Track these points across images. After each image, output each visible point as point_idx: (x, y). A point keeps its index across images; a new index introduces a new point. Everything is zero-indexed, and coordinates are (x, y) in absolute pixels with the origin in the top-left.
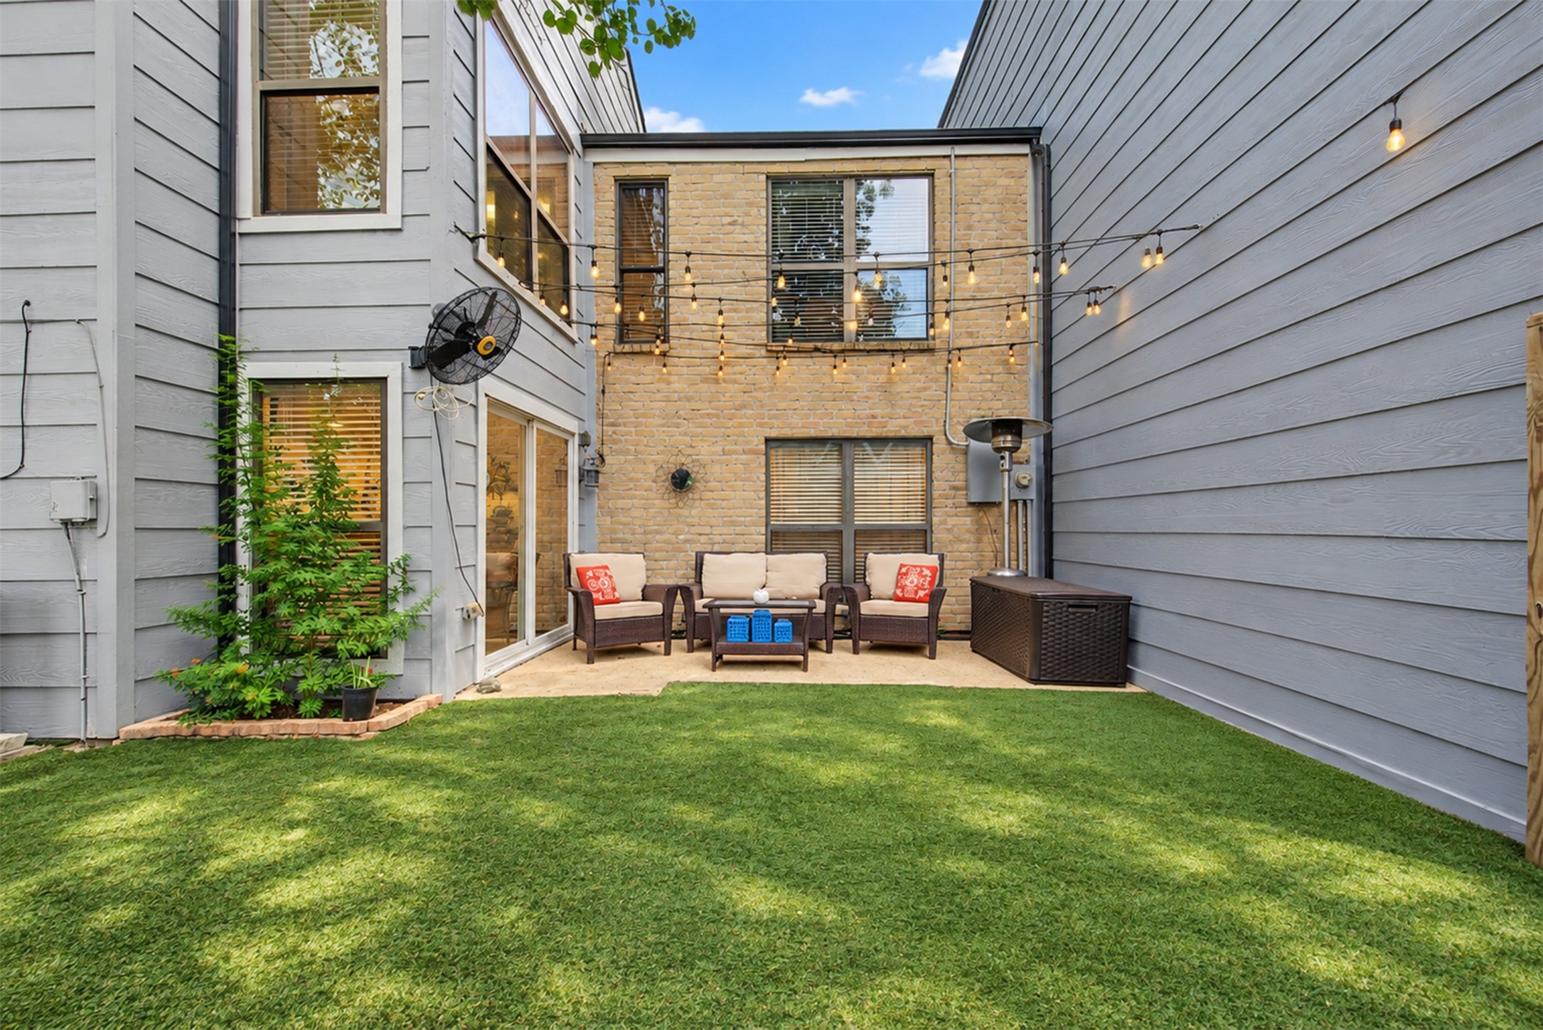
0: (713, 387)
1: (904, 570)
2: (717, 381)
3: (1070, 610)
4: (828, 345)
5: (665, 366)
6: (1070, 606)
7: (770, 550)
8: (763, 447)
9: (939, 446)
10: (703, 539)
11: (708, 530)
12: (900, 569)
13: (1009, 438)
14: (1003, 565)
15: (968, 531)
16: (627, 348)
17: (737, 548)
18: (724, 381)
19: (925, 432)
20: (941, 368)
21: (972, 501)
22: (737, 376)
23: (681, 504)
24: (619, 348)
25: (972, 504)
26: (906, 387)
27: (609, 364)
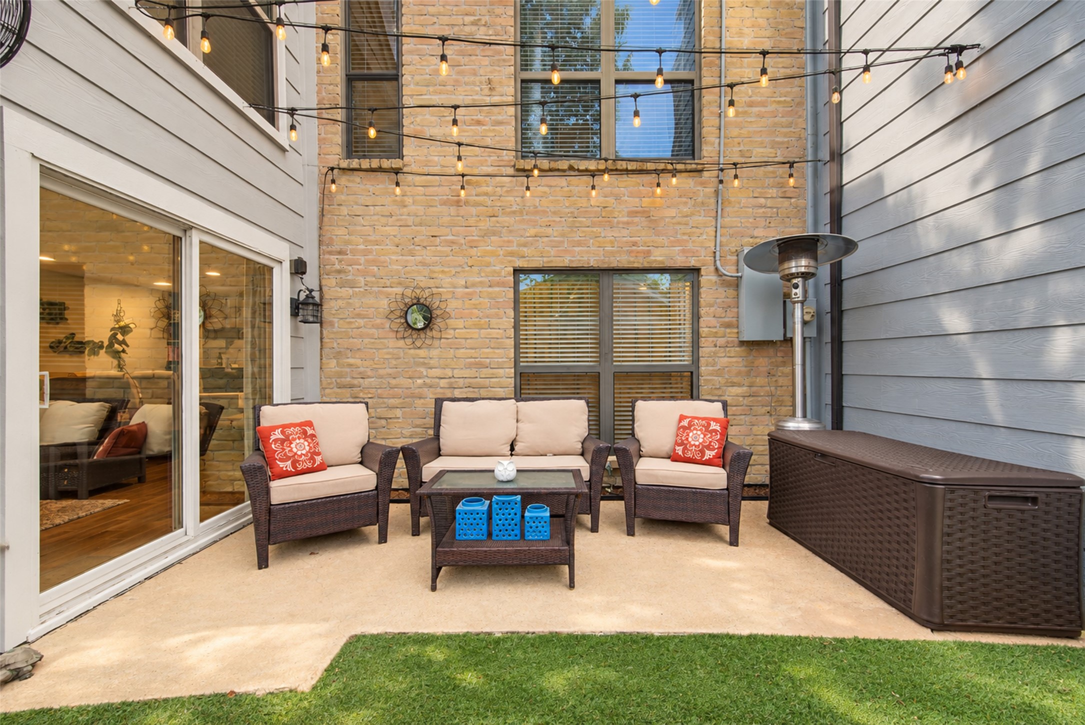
0: (453, 210)
1: (685, 423)
2: (458, 203)
3: (991, 505)
4: (583, 165)
5: (397, 184)
6: (991, 498)
7: (520, 395)
8: (512, 278)
9: (707, 278)
10: (443, 383)
11: (449, 373)
12: (680, 421)
13: (803, 262)
14: (793, 415)
15: (739, 373)
16: (355, 163)
17: (483, 392)
18: (467, 203)
19: (693, 262)
20: (710, 190)
21: (746, 337)
22: (481, 198)
23: (418, 343)
24: (344, 164)
25: (742, 343)
26: (672, 212)
27: (333, 182)
